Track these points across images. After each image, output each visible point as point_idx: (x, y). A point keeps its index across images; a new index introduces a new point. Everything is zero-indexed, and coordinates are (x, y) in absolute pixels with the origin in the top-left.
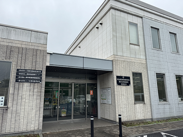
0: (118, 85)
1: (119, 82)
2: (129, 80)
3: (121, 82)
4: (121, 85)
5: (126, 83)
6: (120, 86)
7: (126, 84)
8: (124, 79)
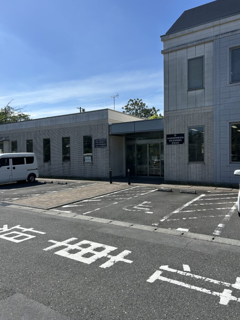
0: (168, 144)
1: (170, 141)
2: (183, 137)
3: (172, 140)
4: (171, 144)
5: (178, 141)
6: (170, 146)
7: (178, 143)
8: (176, 137)
